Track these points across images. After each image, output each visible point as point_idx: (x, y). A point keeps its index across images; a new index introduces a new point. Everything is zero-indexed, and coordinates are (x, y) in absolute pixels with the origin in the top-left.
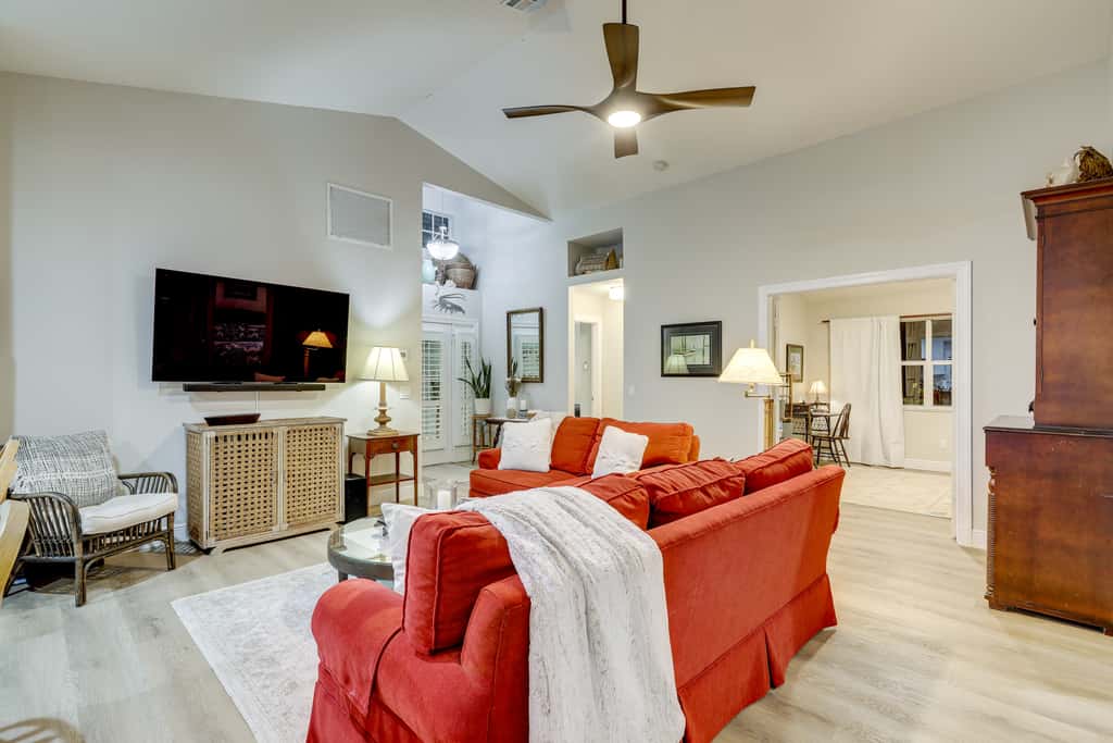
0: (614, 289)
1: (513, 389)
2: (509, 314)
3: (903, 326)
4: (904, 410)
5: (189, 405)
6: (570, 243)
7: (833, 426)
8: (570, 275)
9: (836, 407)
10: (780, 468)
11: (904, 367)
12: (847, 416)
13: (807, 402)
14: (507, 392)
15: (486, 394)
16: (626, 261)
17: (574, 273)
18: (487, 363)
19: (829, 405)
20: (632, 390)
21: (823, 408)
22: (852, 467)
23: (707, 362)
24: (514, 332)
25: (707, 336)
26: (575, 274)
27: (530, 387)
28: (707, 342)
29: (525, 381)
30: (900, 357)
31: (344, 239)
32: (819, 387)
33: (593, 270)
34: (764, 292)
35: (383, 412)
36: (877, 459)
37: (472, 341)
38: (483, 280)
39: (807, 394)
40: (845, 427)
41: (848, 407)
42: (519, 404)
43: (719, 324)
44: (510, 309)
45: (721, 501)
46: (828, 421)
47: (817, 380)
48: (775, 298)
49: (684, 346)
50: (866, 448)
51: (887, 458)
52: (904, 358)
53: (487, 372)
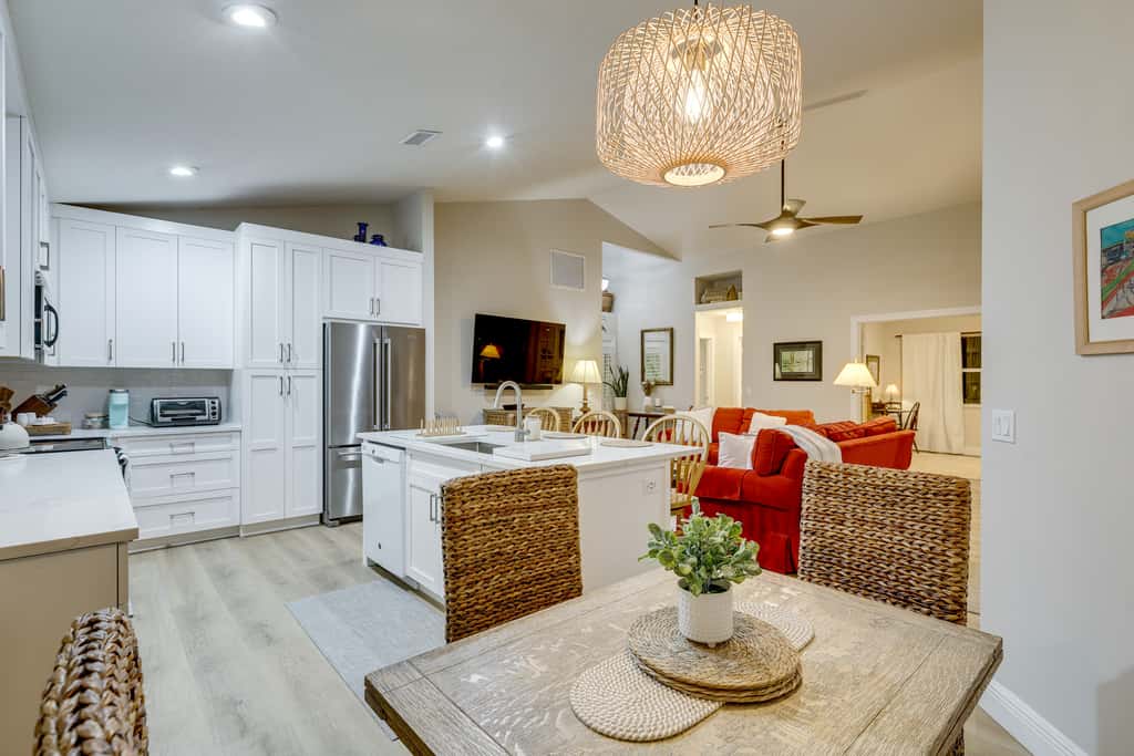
0: (734, 315)
1: (648, 389)
2: (643, 332)
3: (964, 341)
4: (964, 408)
5: (483, 397)
6: (697, 279)
7: (904, 421)
8: (696, 303)
9: (907, 406)
10: (880, 428)
11: (964, 374)
12: (917, 412)
13: (884, 402)
14: (643, 394)
15: (624, 394)
16: (745, 293)
17: (699, 302)
18: (624, 370)
19: (901, 404)
20: (749, 391)
21: (896, 406)
22: (921, 454)
23: (811, 370)
24: (646, 345)
25: (811, 352)
26: (701, 303)
27: (661, 389)
28: (811, 356)
29: (658, 384)
30: (961, 365)
31: (560, 287)
32: (892, 389)
33: (716, 300)
34: (855, 321)
35: (585, 404)
36: (941, 447)
37: (612, 353)
38: (618, 304)
39: (883, 396)
40: (915, 421)
41: (918, 405)
42: (653, 401)
43: (820, 343)
44: (644, 328)
45: (854, 438)
46: (900, 417)
47: (891, 383)
48: (863, 325)
49: (792, 359)
50: (932, 437)
51: (949, 446)
52: (965, 366)
53: (625, 378)
